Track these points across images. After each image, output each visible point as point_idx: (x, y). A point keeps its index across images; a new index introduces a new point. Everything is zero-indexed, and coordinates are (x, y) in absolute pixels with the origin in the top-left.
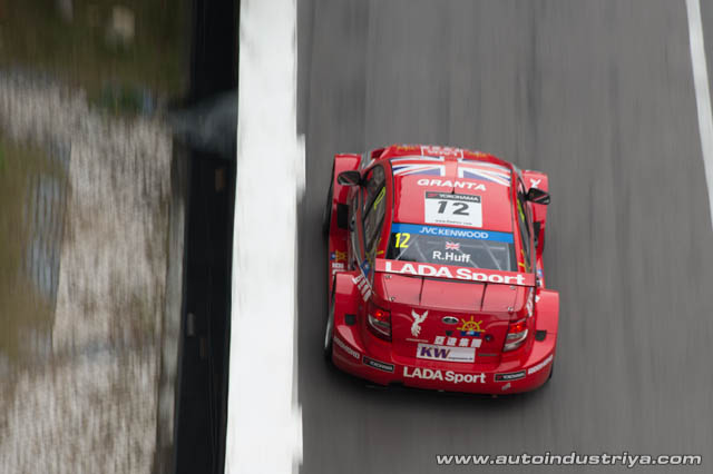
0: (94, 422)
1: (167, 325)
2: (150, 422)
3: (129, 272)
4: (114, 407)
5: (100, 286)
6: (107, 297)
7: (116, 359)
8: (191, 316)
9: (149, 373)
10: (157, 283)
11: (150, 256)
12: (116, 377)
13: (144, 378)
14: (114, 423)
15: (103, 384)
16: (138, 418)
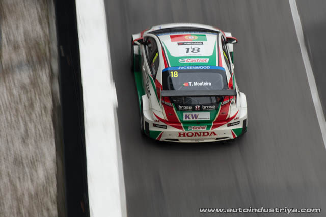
0: (24, 98)
1: (52, 52)
2: (49, 94)
3: (32, 31)
4: (32, 90)
5: (20, 38)
6: (24, 42)
7: (31, 69)
8: (61, 47)
9: (46, 73)
10: (45, 35)
11: (40, 23)
12: (32, 78)
13: (44, 77)
14: (33, 97)
15: (27, 81)
16: (44, 93)
